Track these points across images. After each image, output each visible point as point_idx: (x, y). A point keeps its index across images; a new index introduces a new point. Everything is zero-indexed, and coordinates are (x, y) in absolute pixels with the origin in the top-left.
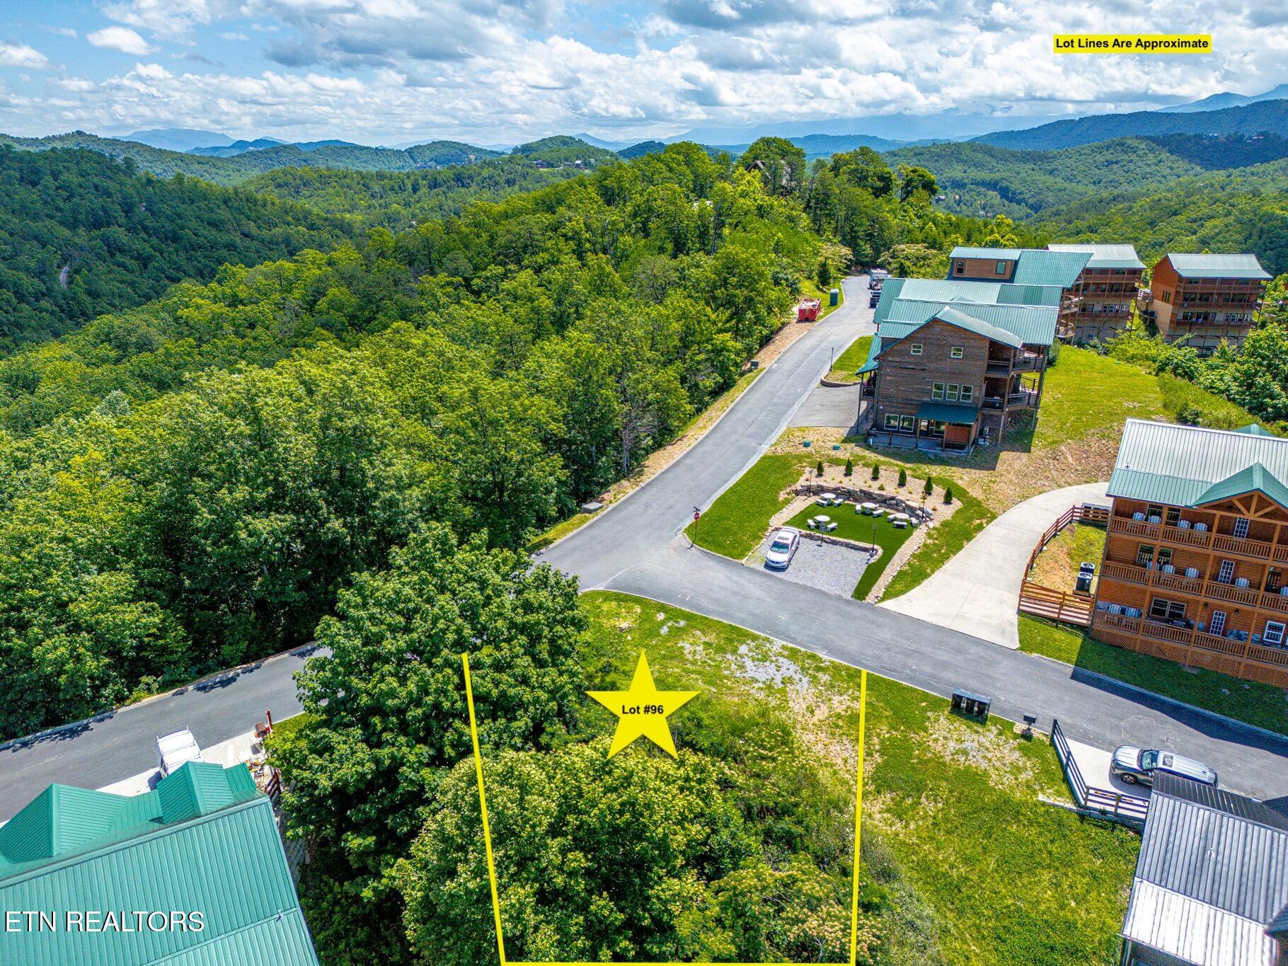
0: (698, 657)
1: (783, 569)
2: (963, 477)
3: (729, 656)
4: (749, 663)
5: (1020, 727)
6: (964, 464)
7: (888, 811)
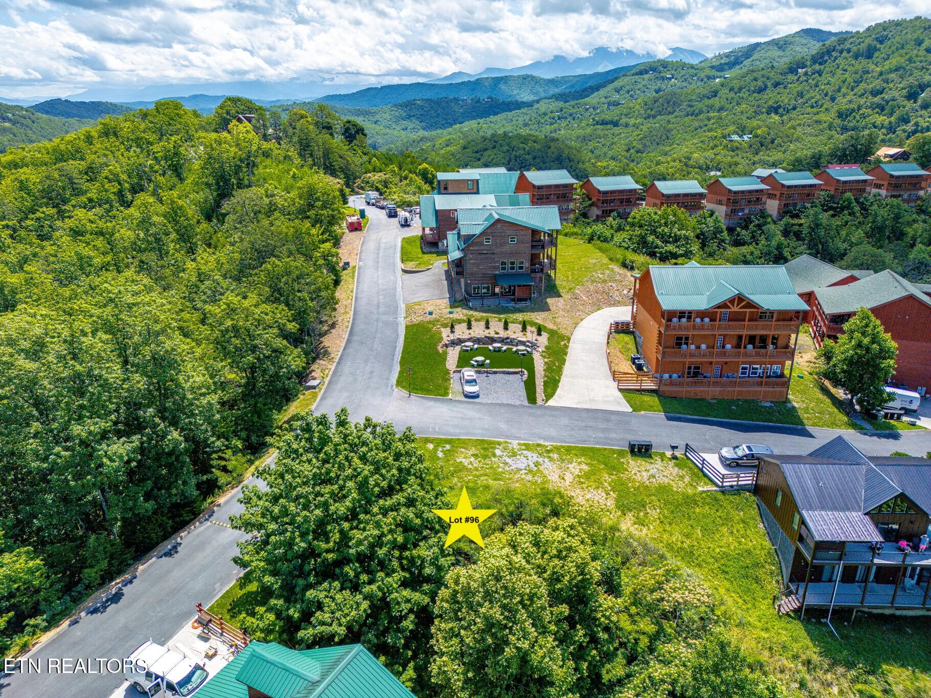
0: (475, 465)
1: (477, 396)
2: (538, 317)
3: (493, 459)
4: (508, 460)
5: (669, 454)
6: (533, 310)
7: (635, 523)
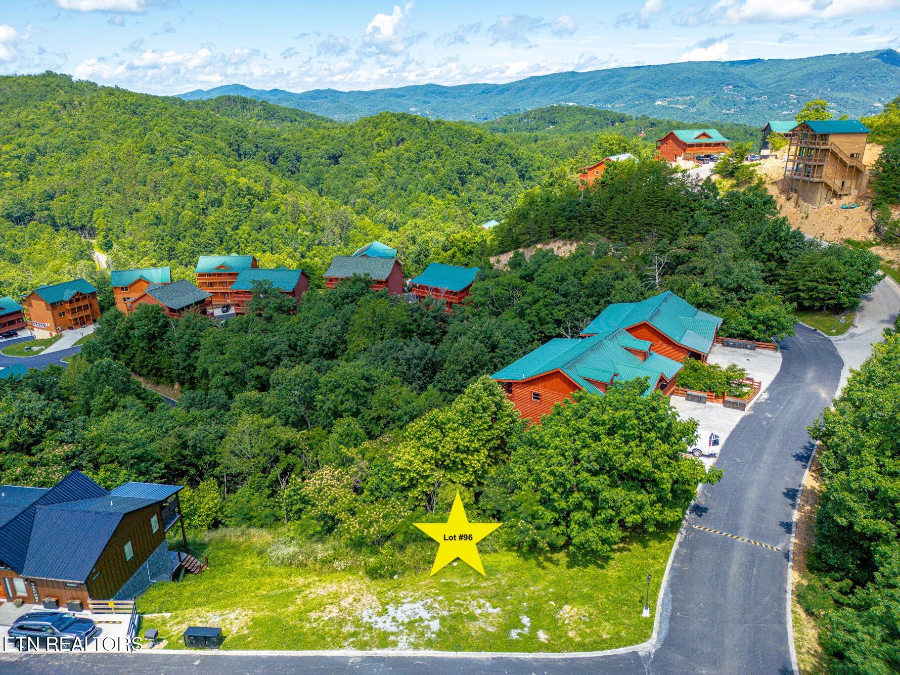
3: (445, 613)
4: (424, 614)
